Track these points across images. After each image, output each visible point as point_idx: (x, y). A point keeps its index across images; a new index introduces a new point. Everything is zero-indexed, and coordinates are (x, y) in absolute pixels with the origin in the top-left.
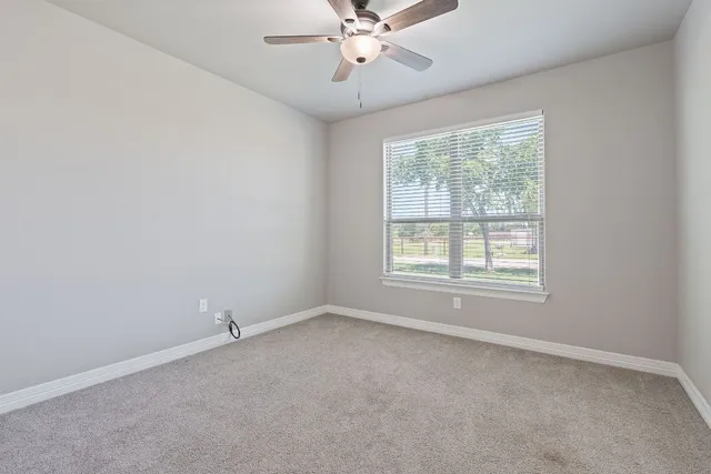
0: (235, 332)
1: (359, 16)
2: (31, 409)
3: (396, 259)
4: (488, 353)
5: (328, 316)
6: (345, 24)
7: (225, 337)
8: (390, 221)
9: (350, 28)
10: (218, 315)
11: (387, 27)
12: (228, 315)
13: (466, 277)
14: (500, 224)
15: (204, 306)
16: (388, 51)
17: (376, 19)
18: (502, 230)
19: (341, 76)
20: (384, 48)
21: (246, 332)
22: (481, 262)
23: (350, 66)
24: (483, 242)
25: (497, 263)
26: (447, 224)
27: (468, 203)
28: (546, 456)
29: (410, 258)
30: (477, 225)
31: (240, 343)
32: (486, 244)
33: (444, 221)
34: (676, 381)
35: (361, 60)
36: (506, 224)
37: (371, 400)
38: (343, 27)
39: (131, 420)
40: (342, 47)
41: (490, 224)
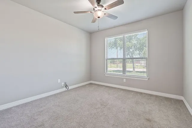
0: (67, 88)
1: (98, 6)
2: (17, 106)
3: (109, 69)
4: (132, 93)
5: (91, 84)
6: (95, 8)
7: (65, 89)
8: (107, 59)
9: (96, 9)
10: (63, 83)
11: (105, 9)
12: (65, 83)
13: (127, 74)
14: (137, 60)
15: (59, 81)
16: (106, 15)
17: (103, 6)
18: (138, 61)
19: (94, 21)
20: (105, 14)
21: (70, 88)
22: (132, 70)
23: (96, 19)
24: (132, 64)
25: (136, 70)
26: (122, 60)
27: (128, 54)
28: (146, 119)
29: (113, 69)
30: (131, 60)
31: (68, 91)
32: (133, 65)
33: (121, 59)
34: (182, 101)
35: (99, 17)
36: (139, 59)
37: (102, 105)
38: (94, 9)
39: (42, 109)
40: (94, 14)
41: (134, 60)
